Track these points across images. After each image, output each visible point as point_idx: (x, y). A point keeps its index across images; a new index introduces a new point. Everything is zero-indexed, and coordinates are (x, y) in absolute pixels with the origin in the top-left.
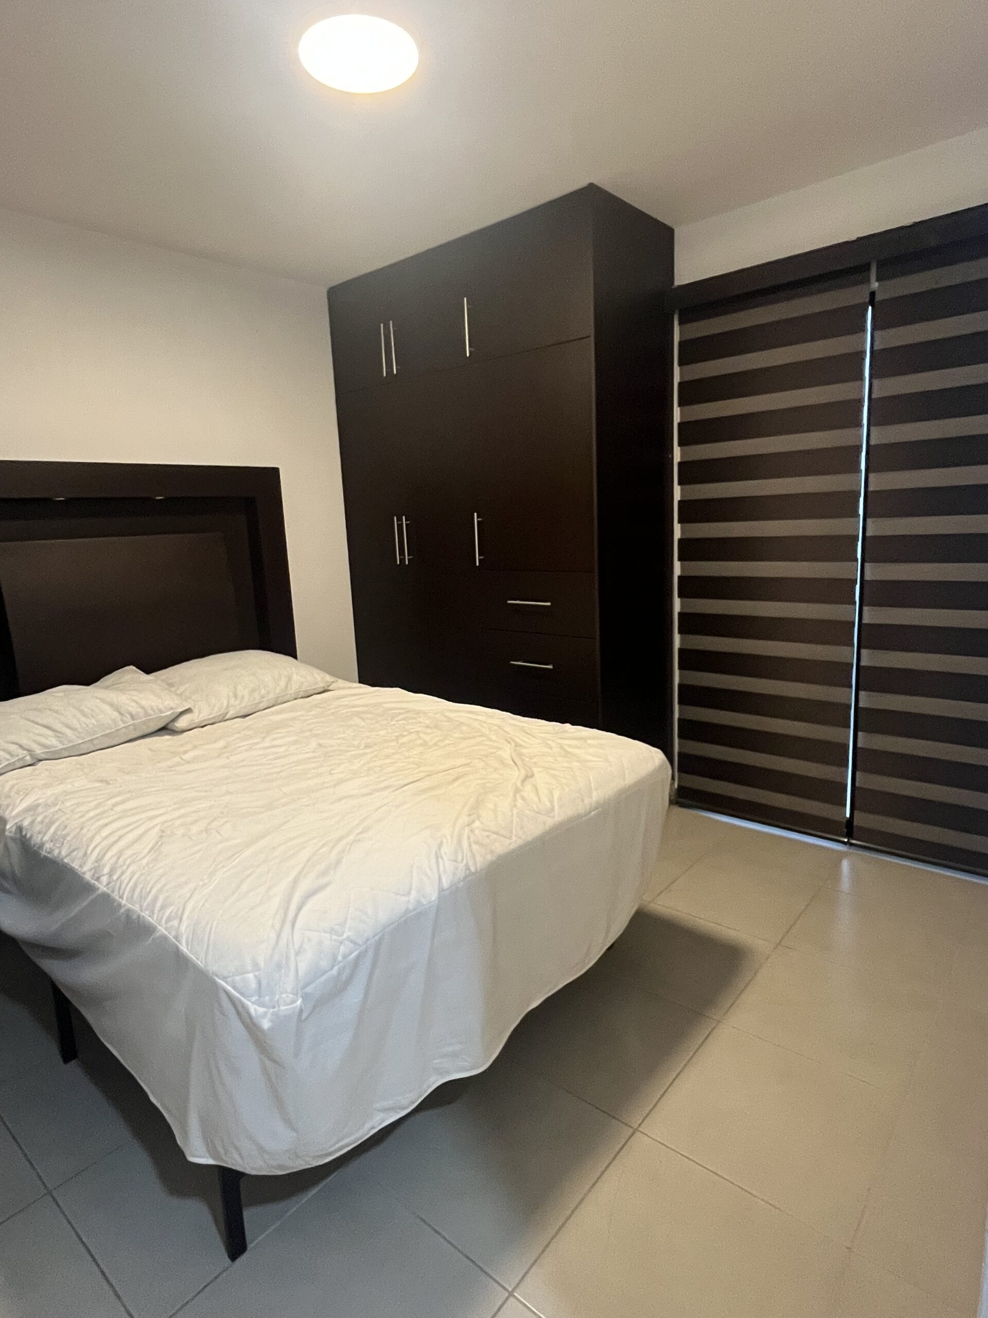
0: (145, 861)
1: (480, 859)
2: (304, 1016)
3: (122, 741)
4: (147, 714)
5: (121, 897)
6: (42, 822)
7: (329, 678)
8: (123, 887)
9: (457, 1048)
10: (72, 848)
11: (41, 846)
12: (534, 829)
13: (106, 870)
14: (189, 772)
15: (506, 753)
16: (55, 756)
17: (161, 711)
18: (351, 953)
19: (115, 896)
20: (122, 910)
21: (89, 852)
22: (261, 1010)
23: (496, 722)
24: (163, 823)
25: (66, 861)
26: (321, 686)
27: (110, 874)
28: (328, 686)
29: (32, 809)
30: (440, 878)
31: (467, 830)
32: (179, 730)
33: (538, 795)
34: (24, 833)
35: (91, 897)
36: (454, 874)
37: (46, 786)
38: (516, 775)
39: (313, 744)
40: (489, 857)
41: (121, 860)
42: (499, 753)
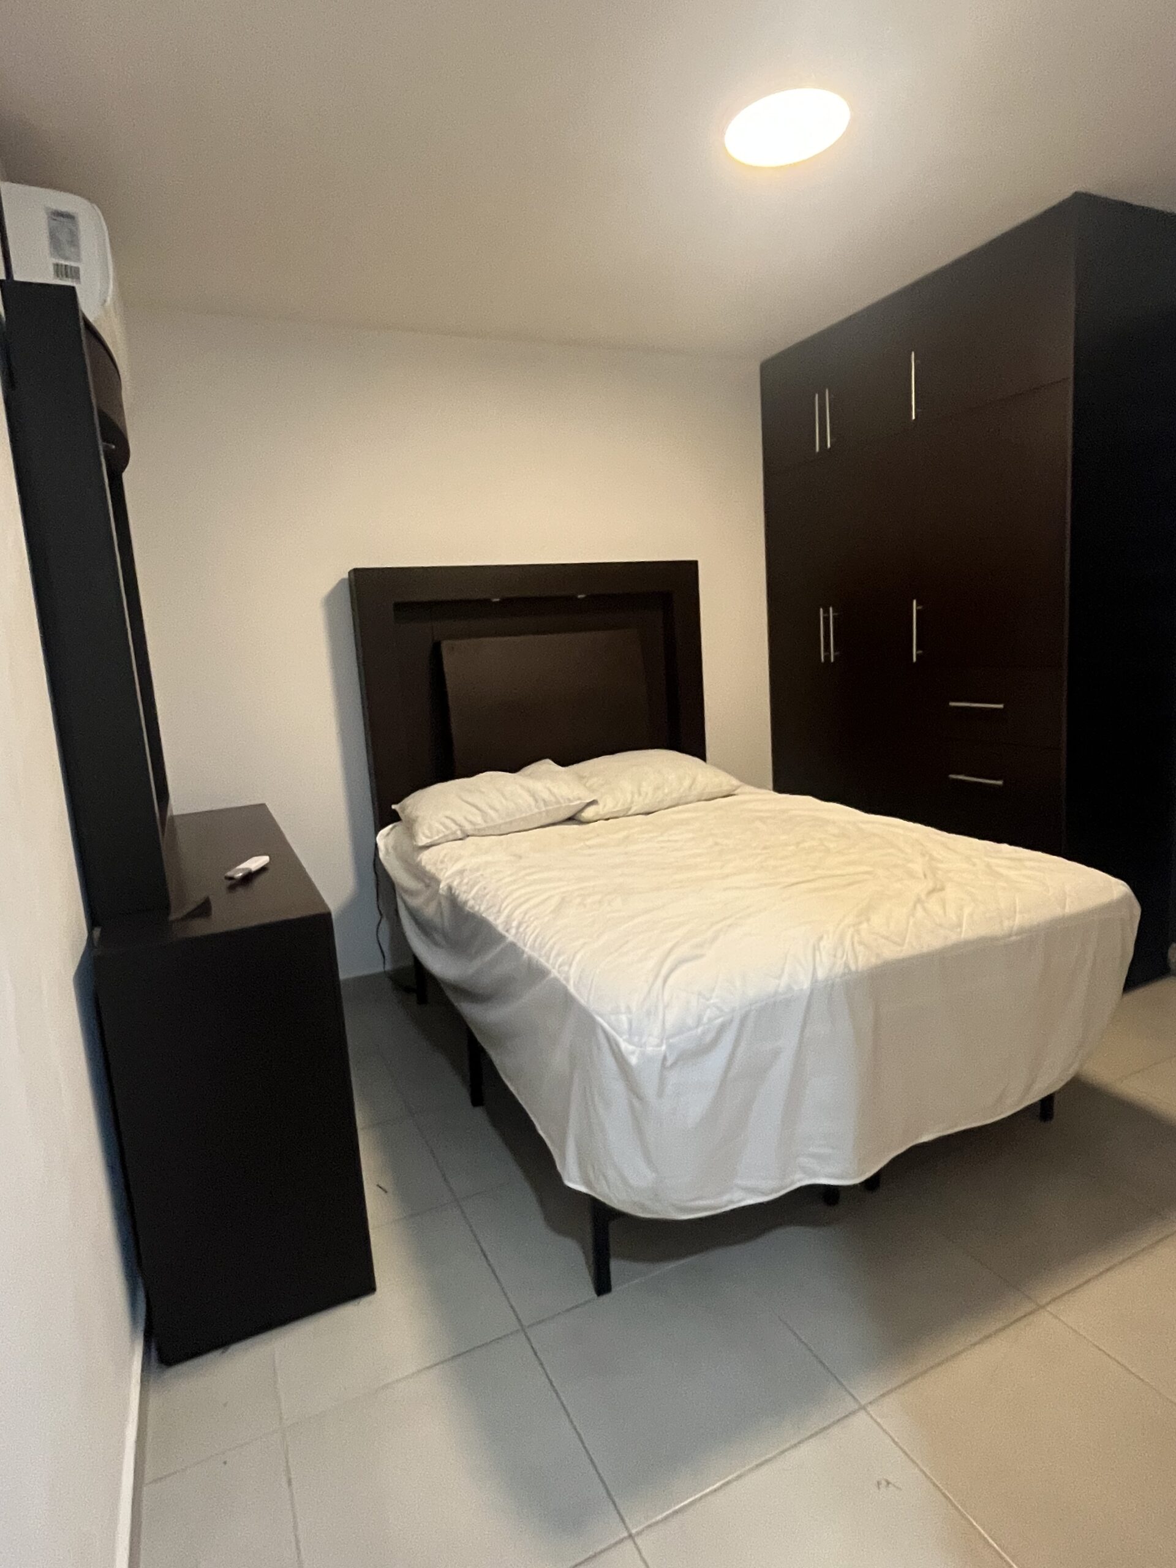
0: (547, 919)
1: (863, 960)
2: (669, 1063)
3: (536, 826)
4: (558, 802)
5: (525, 945)
6: (467, 884)
7: (735, 782)
8: (527, 937)
9: (827, 1151)
10: (490, 905)
11: (466, 902)
12: (932, 942)
13: (515, 924)
14: (590, 855)
15: (918, 867)
16: (481, 834)
17: (570, 800)
18: (716, 1018)
19: (520, 944)
20: (525, 956)
21: (502, 909)
22: (631, 1048)
23: (915, 835)
24: (564, 892)
25: (484, 915)
26: (726, 788)
27: (518, 927)
28: (734, 790)
29: (461, 872)
30: (815, 969)
31: (851, 930)
32: (585, 821)
33: (944, 908)
34: (453, 892)
35: (502, 946)
36: (830, 970)
37: (472, 855)
38: (920, 888)
39: (710, 841)
40: (874, 961)
41: (527, 917)
42: (910, 865)
